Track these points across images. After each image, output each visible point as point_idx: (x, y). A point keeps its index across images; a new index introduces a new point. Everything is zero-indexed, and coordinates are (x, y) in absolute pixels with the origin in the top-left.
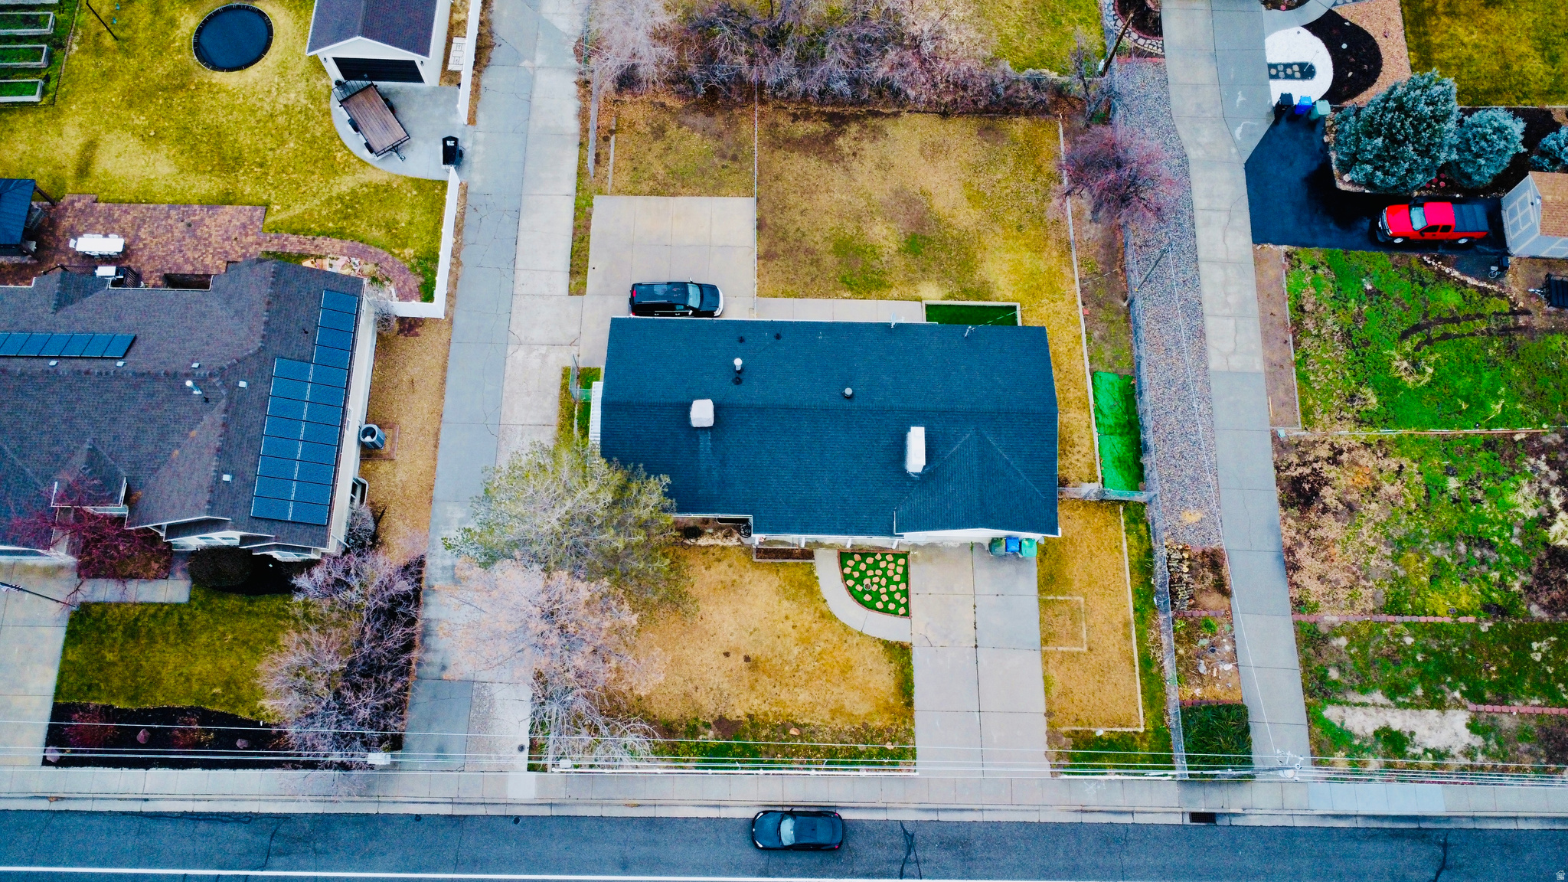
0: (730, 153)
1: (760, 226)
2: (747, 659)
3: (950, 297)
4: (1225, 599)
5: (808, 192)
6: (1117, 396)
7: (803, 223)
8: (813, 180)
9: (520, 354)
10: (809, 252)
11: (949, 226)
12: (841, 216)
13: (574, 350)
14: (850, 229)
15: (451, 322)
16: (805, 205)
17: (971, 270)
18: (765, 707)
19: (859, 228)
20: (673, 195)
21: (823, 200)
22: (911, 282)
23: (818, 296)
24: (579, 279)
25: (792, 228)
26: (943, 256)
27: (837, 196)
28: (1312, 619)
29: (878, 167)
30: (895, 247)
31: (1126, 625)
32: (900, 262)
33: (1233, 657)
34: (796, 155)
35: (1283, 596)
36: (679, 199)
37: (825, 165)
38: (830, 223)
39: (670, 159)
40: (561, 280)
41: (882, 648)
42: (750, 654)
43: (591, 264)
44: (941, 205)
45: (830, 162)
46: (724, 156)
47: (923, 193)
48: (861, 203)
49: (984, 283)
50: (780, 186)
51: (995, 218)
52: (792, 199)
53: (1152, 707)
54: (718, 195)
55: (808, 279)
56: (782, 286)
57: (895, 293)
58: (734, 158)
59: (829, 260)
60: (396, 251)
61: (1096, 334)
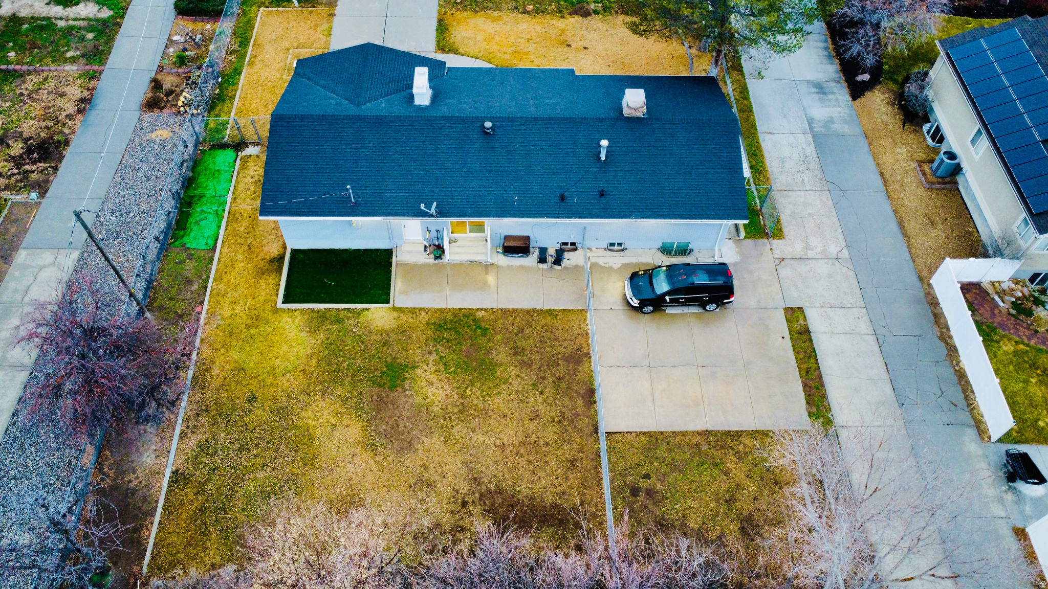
0: (642, 498)
1: (590, 395)
2: (569, 46)
3: (358, 313)
4: (159, 77)
5: (528, 444)
6: (195, 229)
7: (535, 401)
8: (523, 462)
9: (833, 249)
10: (527, 364)
11: (344, 401)
12: (486, 411)
13: (777, 254)
14: (475, 396)
15: (921, 279)
16: (532, 426)
17: (328, 345)
18: (554, 22)
19: (463, 396)
20: (708, 433)
21: (510, 434)
22: (402, 330)
23: (515, 312)
24: (796, 326)
25: (548, 392)
26: (359, 362)
27: (490, 440)
28: (88, 67)
29: (430, 484)
30: (419, 372)
31: (251, 64)
32: (415, 353)
33: (170, 42)
34: (550, 499)
36: (700, 427)
37: (507, 485)
38: (499, 402)
39: (723, 486)
40: (816, 322)
41: (461, 50)
42: (566, 48)
43: (788, 343)
44: (353, 431)
45: (500, 492)
46: (650, 493)
47: (373, 448)
48: (458, 430)
49: (313, 331)
50: (566, 451)
51: (282, 413)
52: (550, 434)
53: (248, 22)
54: (649, 434)
55: (527, 331)
56: (557, 323)
57: (424, 317)
58: (635, 491)
59: (501, 355)
60: (1021, 346)
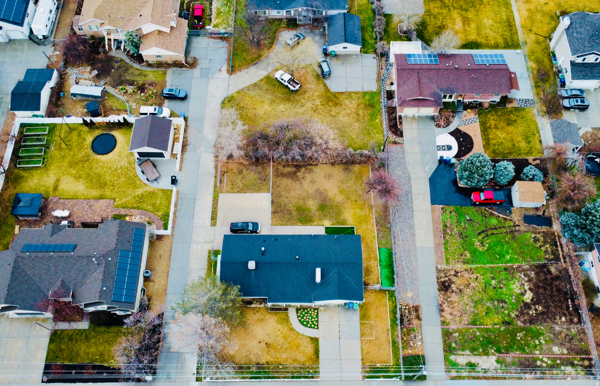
0: (263, 179)
1: (273, 202)
2: (266, 344)
3: (333, 224)
4: (420, 322)
5: (288, 191)
6: (386, 255)
7: (286, 201)
8: (290, 187)
9: (195, 246)
10: (288, 210)
11: (333, 201)
12: (298, 198)
13: (212, 244)
14: (301, 203)
15: (173, 236)
16: (287, 195)
17: (340, 216)
18: (272, 359)
19: (304, 202)
20: (245, 193)
21: (293, 193)
22: (320, 219)
23: (290, 225)
24: (214, 221)
25: (283, 203)
26: (331, 211)
27: (297, 192)
28: (447, 327)
29: (311, 182)
30: (316, 208)
31: (388, 330)
32: (317, 213)
33: (422, 340)
34: (284, 179)
35: (438, 319)
36: (247, 194)
37: (294, 182)
38: (295, 201)
39: (244, 181)
40: (209, 221)
41: (309, 339)
42: (267, 342)
43: (218, 216)
44: (331, 194)
45: (295, 181)
46: (261, 179)
47: (325, 190)
48: (305, 194)
49: (344, 220)
50: (279, 189)
51: (348, 198)
52: (283, 193)
53: (395, 357)
54: (259, 192)
55: (288, 219)
56: (279, 222)
57: (315, 223)
58: (265, 180)
59: (295, 213)
60: (156, 213)
61: (380, 235)
